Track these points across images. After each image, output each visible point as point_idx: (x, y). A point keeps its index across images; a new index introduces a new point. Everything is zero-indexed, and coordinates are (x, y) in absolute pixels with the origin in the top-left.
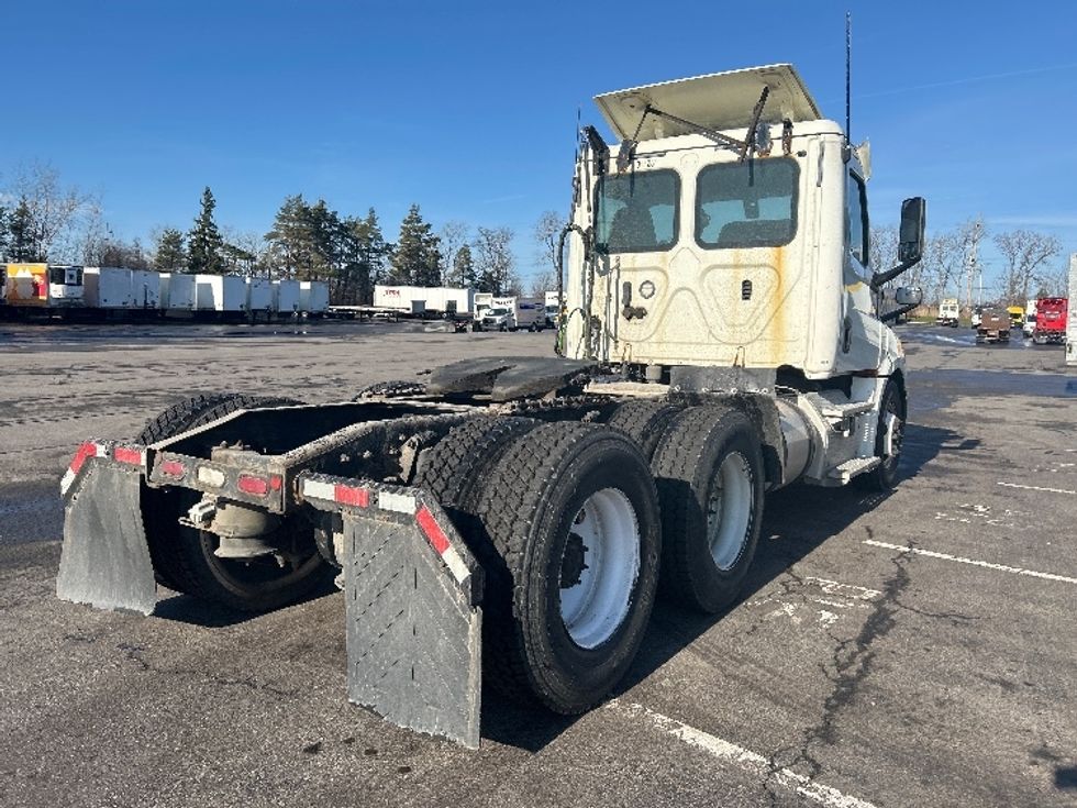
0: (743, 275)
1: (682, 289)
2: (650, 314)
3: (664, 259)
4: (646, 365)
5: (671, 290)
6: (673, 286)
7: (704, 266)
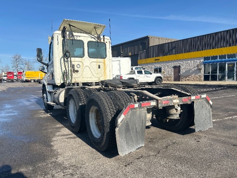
0: (99, 64)
1: (86, 66)
2: (79, 71)
3: (82, 60)
4: (79, 83)
5: (84, 66)
6: (85, 65)
7: (91, 62)
